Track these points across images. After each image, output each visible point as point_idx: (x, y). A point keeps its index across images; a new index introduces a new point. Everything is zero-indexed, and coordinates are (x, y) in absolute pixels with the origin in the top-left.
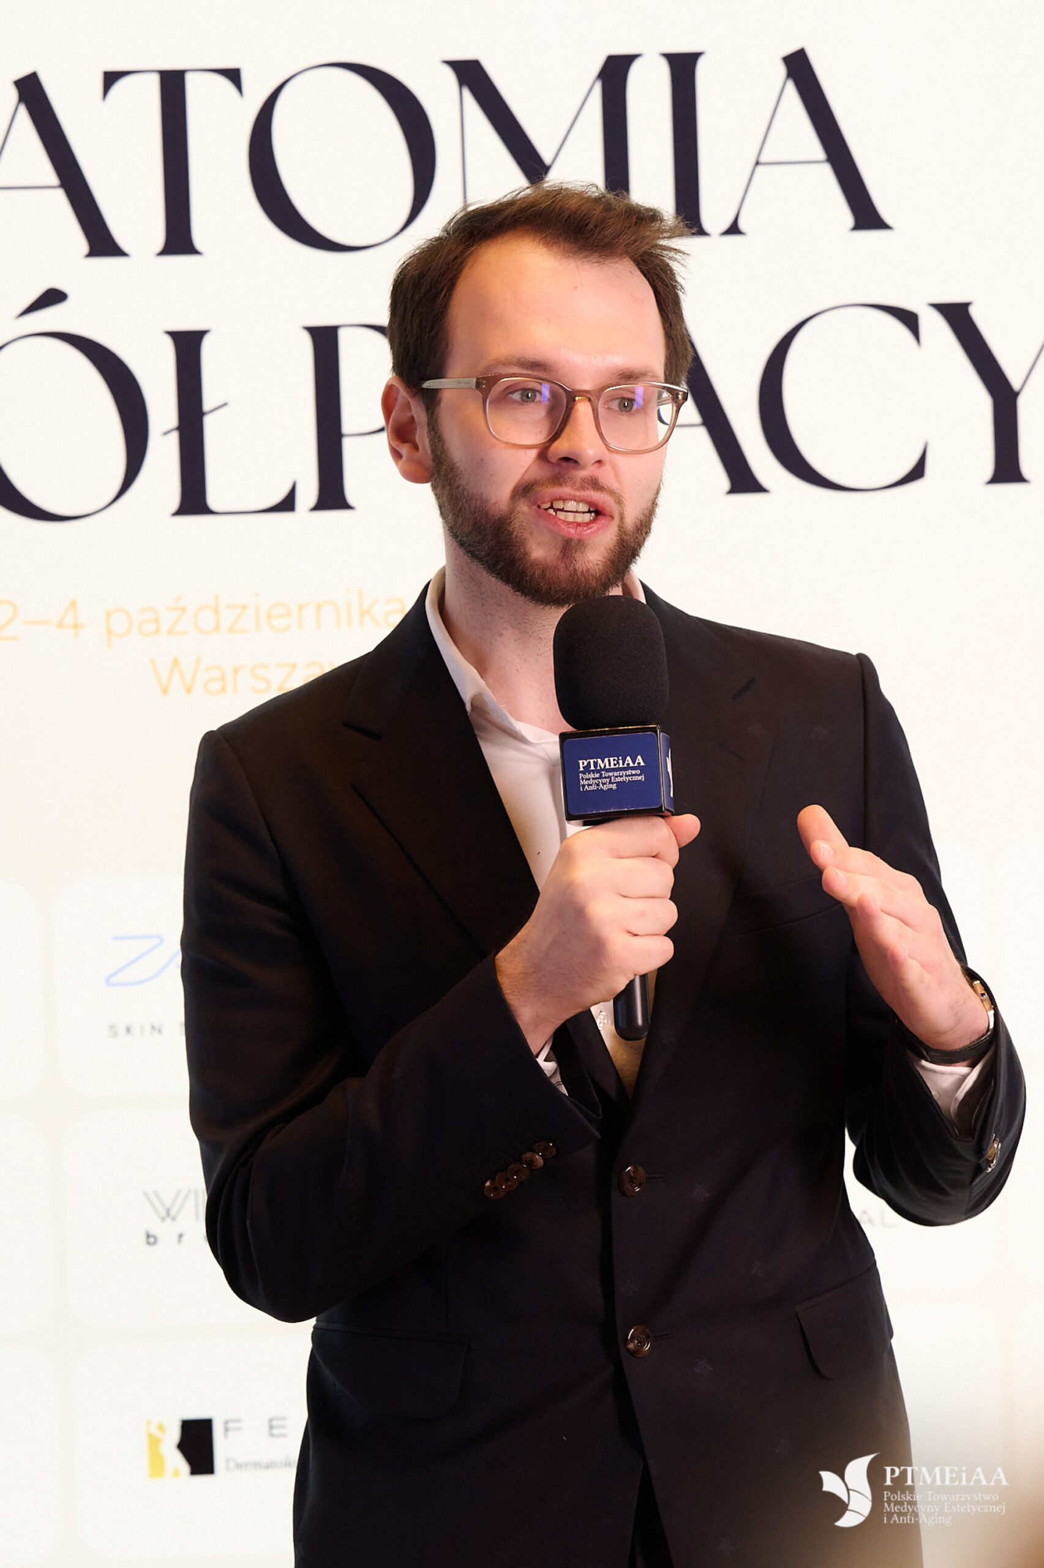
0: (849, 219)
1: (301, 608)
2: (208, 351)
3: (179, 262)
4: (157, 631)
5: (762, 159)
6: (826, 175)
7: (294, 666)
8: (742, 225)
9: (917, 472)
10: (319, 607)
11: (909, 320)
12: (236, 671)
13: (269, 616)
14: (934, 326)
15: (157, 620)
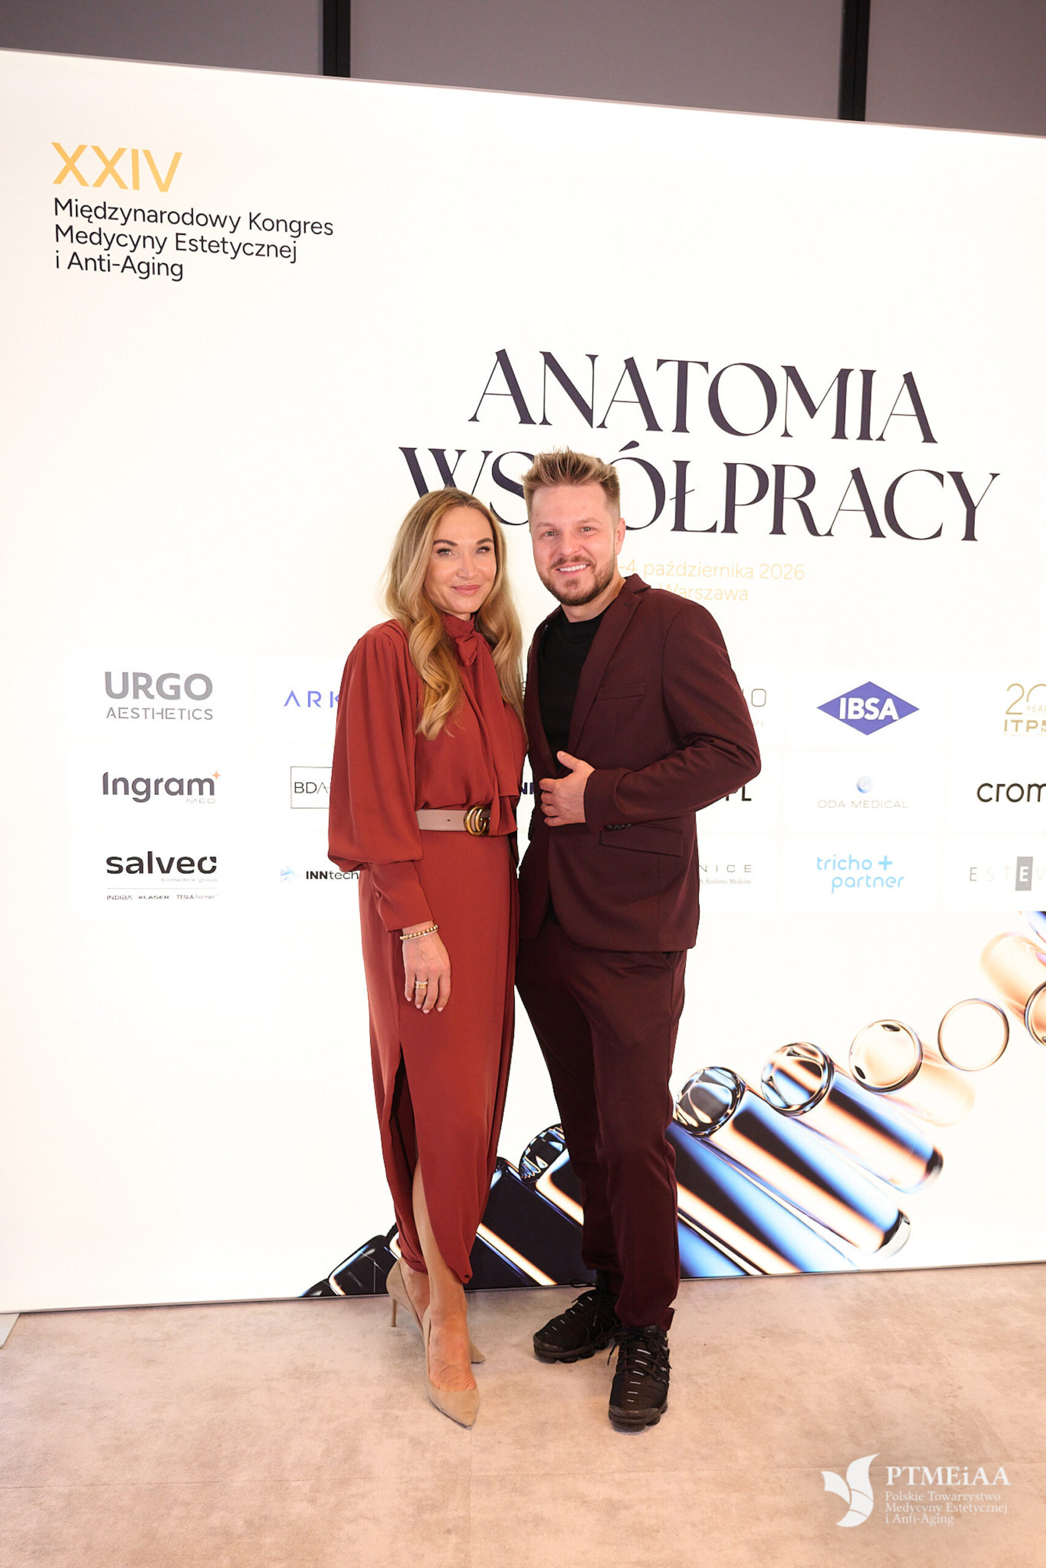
0: (922, 438)
1: (715, 568)
2: (689, 469)
3: (681, 435)
4: (663, 573)
5: (893, 413)
6: (915, 421)
7: (711, 590)
8: (884, 437)
9: (938, 534)
10: (722, 569)
11: (940, 477)
12: (690, 590)
13: (704, 571)
14: (949, 480)
15: (663, 570)
